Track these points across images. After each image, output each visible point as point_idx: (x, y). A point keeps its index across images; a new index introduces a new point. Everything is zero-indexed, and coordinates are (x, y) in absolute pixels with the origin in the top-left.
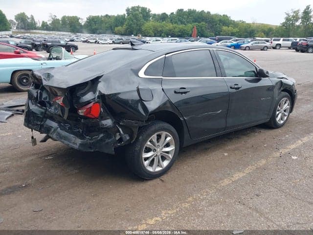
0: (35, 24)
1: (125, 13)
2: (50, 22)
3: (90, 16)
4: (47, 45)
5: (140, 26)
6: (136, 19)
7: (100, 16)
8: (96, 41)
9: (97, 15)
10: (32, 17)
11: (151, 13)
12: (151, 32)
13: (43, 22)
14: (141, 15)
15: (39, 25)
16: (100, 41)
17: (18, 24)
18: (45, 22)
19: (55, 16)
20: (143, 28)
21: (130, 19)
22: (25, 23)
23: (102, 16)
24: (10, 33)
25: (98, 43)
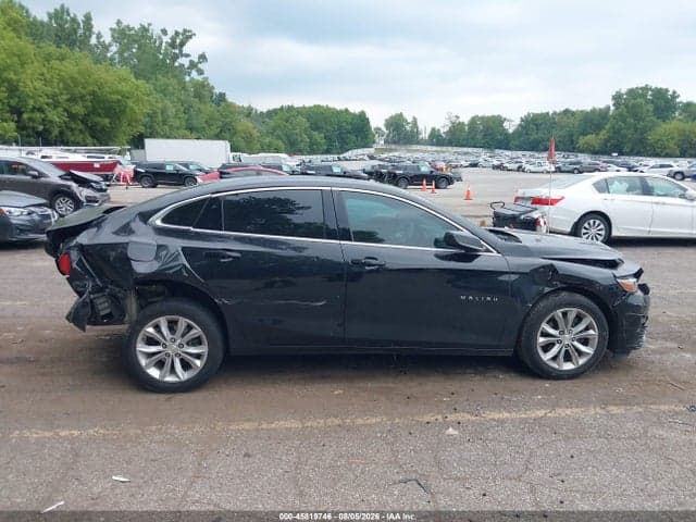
0: (418, 133)
1: (611, 103)
2: (446, 129)
3: (529, 114)
4: (395, 174)
5: (642, 134)
6: (636, 116)
7: (551, 112)
8: (520, 167)
9: (544, 111)
10: (415, 120)
11: (678, 100)
12: (672, 145)
13: (433, 129)
14: (651, 107)
15: (425, 135)
16: (528, 167)
17: (388, 136)
18: (437, 128)
19: (458, 117)
20: (651, 137)
21: (620, 117)
22: (401, 132)
23: (555, 113)
24: (371, 151)
25: (523, 171)
